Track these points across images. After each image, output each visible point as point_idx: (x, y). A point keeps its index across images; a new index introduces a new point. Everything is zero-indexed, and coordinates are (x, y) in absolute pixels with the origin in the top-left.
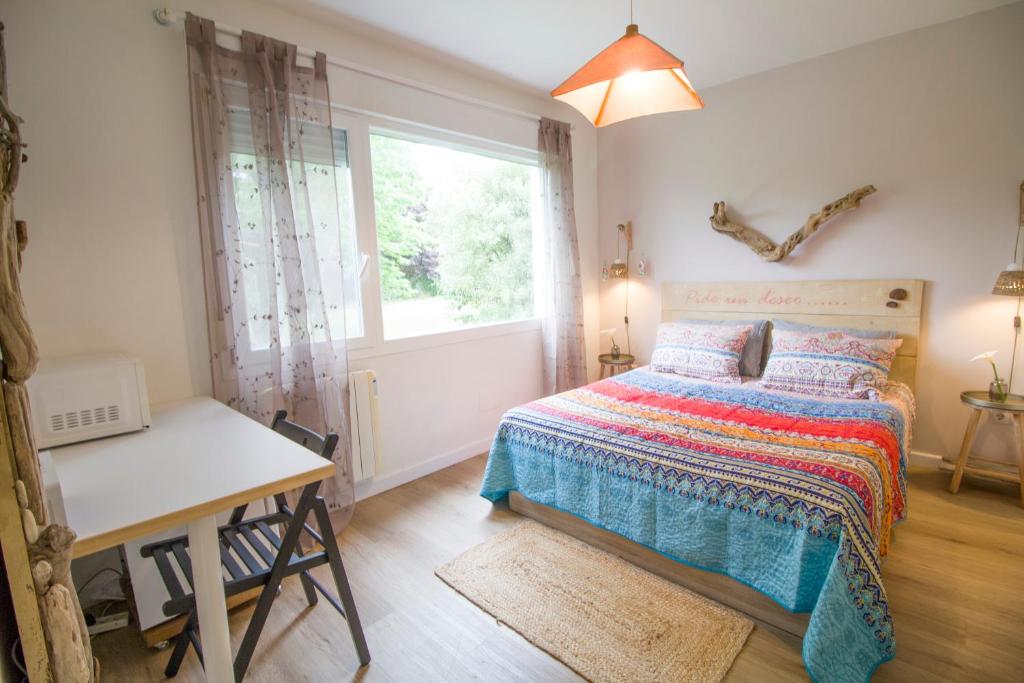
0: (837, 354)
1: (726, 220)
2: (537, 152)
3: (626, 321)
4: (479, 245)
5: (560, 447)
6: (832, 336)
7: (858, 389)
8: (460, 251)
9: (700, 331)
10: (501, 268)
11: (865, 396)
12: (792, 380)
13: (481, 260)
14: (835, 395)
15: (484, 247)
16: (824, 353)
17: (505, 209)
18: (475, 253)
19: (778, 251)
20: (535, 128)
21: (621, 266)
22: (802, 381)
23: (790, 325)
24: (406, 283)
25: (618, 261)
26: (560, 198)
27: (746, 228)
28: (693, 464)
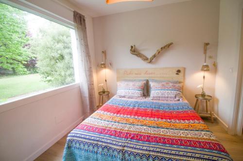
0: (170, 89)
1: (134, 51)
2: (73, 23)
3: (106, 81)
4: (52, 57)
5: (100, 149)
6: (167, 83)
7: (177, 99)
8: (45, 59)
9: (131, 84)
10: (60, 65)
11: (179, 100)
12: (159, 97)
13: (53, 62)
14: (171, 100)
15: (54, 58)
16: (166, 89)
17: (60, 45)
18: (51, 60)
19: (149, 60)
20: (72, 14)
21: (104, 64)
22: (162, 97)
23: (153, 81)
24: (25, 69)
25: (103, 63)
26: (83, 41)
27: (140, 53)
28: (165, 153)
